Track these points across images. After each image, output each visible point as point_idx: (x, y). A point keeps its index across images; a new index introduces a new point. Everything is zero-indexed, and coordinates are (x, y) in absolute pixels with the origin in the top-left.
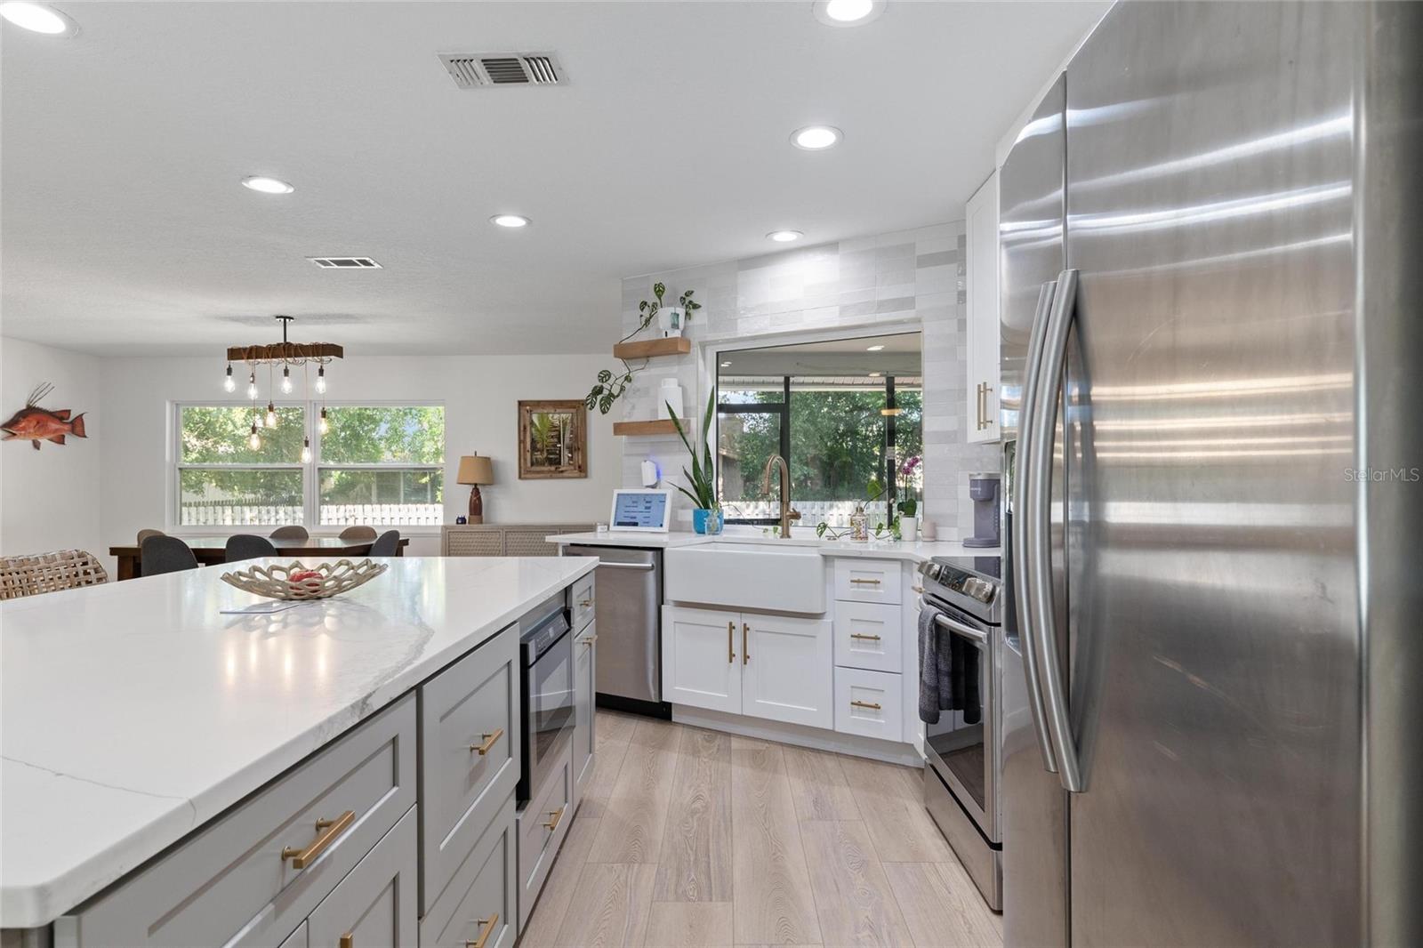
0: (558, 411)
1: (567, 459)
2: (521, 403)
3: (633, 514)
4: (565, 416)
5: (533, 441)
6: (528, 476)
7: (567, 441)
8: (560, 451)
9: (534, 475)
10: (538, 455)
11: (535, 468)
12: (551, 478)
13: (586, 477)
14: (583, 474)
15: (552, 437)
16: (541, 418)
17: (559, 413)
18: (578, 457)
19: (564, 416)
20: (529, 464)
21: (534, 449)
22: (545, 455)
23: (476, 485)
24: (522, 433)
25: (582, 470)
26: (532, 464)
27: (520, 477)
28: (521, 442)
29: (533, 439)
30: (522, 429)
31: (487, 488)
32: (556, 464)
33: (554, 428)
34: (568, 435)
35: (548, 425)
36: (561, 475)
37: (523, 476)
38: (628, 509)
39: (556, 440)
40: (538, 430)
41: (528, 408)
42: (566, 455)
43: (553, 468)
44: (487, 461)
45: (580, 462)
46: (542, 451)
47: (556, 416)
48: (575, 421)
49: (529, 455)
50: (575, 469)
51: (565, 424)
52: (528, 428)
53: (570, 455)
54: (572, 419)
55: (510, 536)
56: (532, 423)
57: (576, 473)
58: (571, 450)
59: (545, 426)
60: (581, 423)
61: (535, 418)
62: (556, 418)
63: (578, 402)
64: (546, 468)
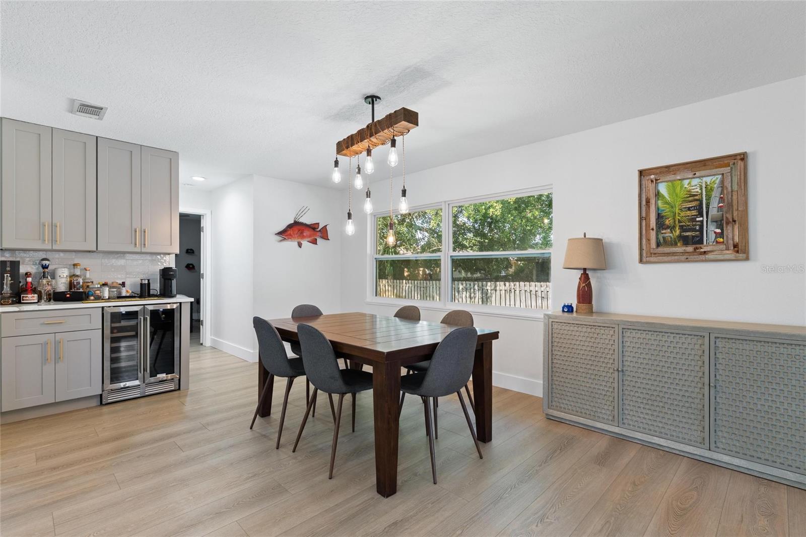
0: (698, 174)
1: (712, 236)
2: (641, 173)
4: (712, 179)
5: (659, 217)
6: (652, 259)
7: (713, 212)
8: (701, 226)
9: (665, 258)
10: (667, 234)
11: (661, 250)
12: (687, 260)
13: (747, 259)
14: (741, 256)
15: (689, 209)
16: (673, 187)
17: (699, 177)
18: (733, 233)
19: (708, 180)
20: (653, 244)
21: (661, 223)
22: (678, 232)
23: (585, 270)
24: (644, 209)
25: (741, 250)
26: (658, 245)
27: (641, 261)
28: (643, 219)
29: (659, 214)
30: (644, 203)
31: (599, 274)
32: (694, 243)
33: (691, 196)
34: (715, 204)
35: (683, 194)
36: (702, 257)
37: (644, 259)
39: (694, 213)
40: (667, 203)
41: (652, 177)
42: (711, 231)
43: (690, 249)
44: (598, 242)
45: (736, 239)
46: (672, 228)
47: (695, 182)
48: (728, 184)
49: (653, 235)
50: (727, 249)
51: (709, 190)
52: (653, 201)
53: (718, 231)
54: (722, 182)
55: (628, 334)
56: (658, 194)
57: (730, 254)
58: (720, 223)
59: (677, 195)
60: (739, 185)
61: (663, 188)
62: (694, 184)
63: (734, 157)
64: (680, 249)
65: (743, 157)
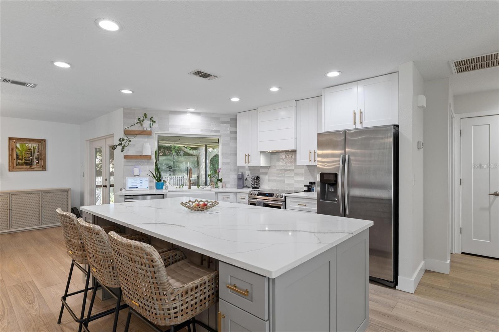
0: (31, 143)
1: (35, 163)
2: (10, 139)
3: (135, 185)
4: (35, 145)
5: (17, 155)
6: (14, 170)
7: (36, 155)
8: (32, 160)
9: (19, 170)
10: (20, 161)
11: (18, 167)
12: (27, 170)
13: (46, 170)
14: (44, 169)
15: (28, 154)
16: (22, 146)
17: (31, 144)
18: (42, 163)
19: (34, 145)
20: (15, 165)
21: (18, 158)
22: (24, 161)
24: (11, 151)
25: (44, 168)
26: (17, 165)
27: (10, 171)
28: (11, 155)
29: (17, 154)
30: (11, 149)
32: (29, 165)
33: (28, 150)
34: (36, 153)
35: (25, 148)
36: (32, 170)
37: (11, 170)
38: (132, 183)
39: (30, 155)
40: (20, 150)
41: (14, 141)
42: (35, 162)
43: (28, 167)
45: (43, 164)
46: (22, 160)
47: (30, 145)
48: (40, 147)
49: (15, 161)
50: (40, 167)
51: (35, 149)
52: (15, 149)
53: (37, 161)
54: (38, 147)
55: (14, 196)
56: (17, 147)
57: (41, 169)
58: (38, 159)
59: (23, 148)
60: (43, 149)
61: (18, 145)
62: (30, 146)
63: (42, 140)
64: (25, 167)
65: (45, 141)
